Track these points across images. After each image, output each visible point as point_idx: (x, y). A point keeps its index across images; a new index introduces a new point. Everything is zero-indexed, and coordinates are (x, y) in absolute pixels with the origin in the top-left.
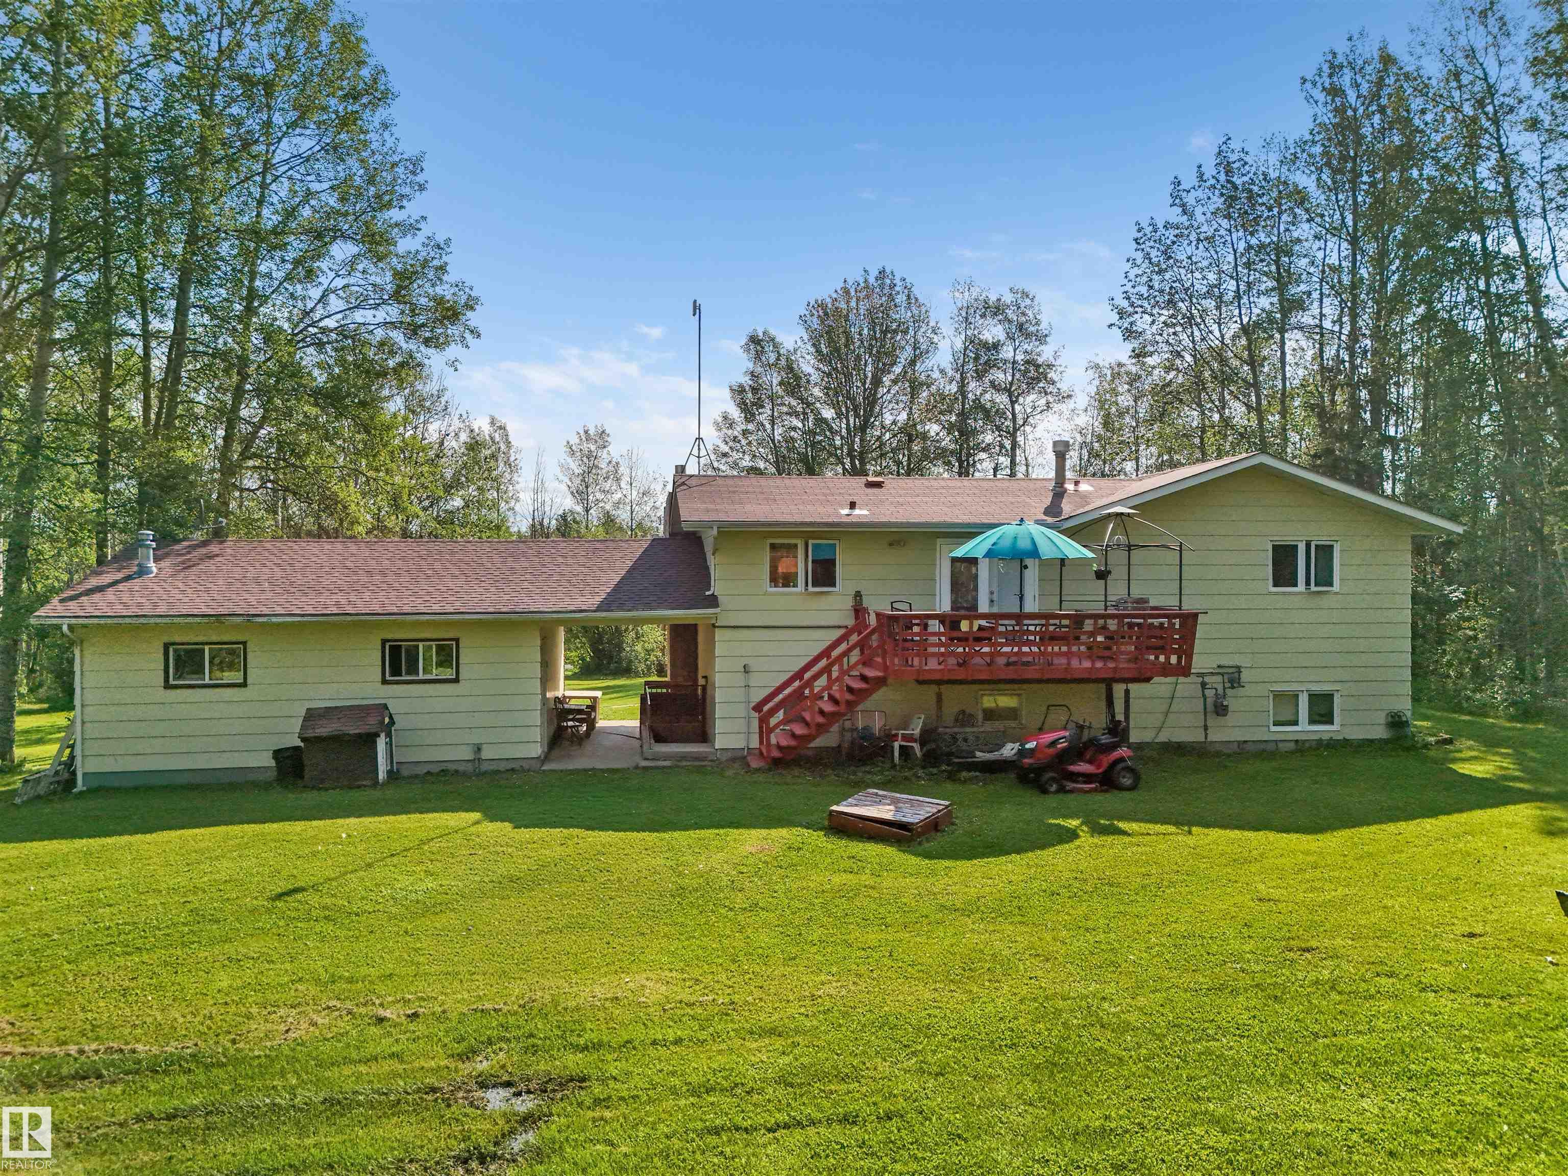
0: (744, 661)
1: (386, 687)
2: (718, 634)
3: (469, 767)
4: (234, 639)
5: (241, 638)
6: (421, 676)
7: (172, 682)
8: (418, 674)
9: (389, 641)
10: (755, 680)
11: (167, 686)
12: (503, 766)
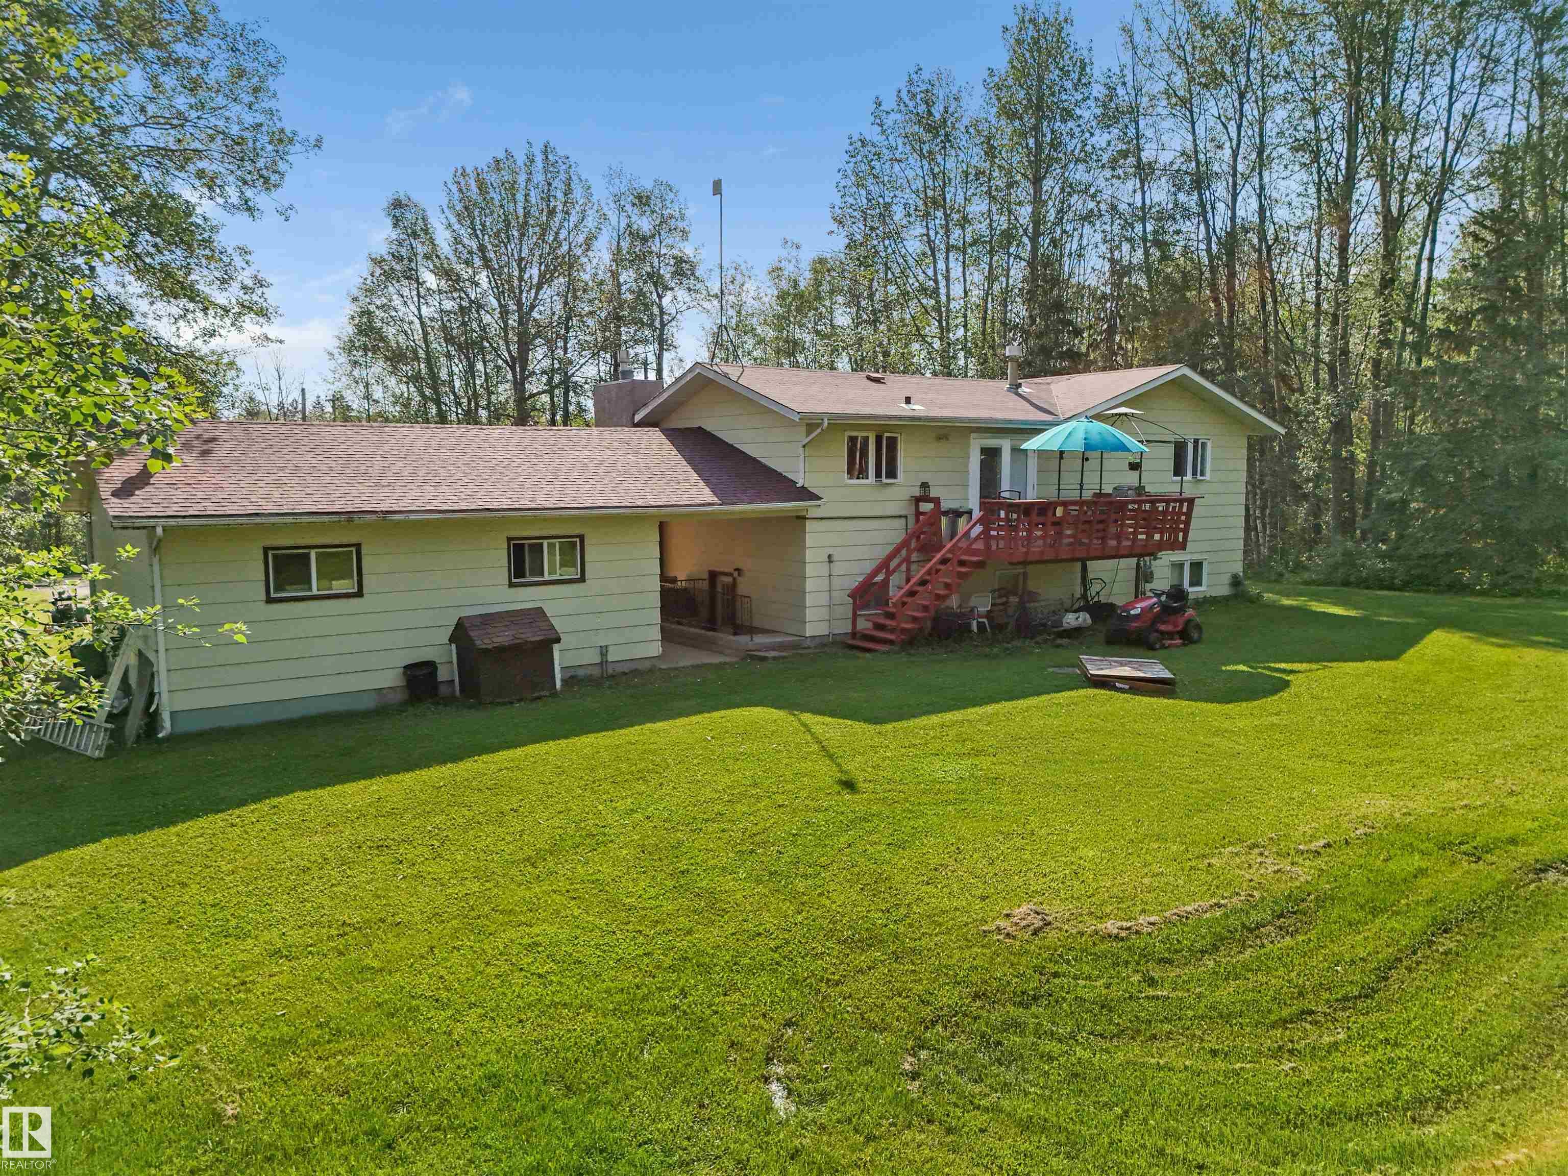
0: (830, 551)
1: (513, 590)
2: (809, 525)
3: (596, 672)
4: (345, 541)
5: (354, 540)
6: (547, 577)
7: (273, 595)
8: (542, 574)
9: (513, 539)
10: (838, 568)
11: (270, 600)
12: (626, 668)
